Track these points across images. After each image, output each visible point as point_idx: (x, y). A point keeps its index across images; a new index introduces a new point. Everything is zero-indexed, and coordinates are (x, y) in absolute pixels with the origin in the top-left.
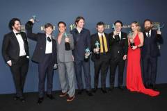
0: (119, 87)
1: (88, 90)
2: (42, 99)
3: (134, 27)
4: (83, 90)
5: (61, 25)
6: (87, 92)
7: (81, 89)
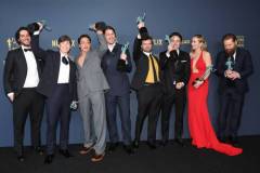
0: (176, 140)
1: (127, 143)
2: (52, 156)
3: (196, 43)
4: (118, 144)
5: (85, 40)
6: (125, 146)
7: (115, 141)
